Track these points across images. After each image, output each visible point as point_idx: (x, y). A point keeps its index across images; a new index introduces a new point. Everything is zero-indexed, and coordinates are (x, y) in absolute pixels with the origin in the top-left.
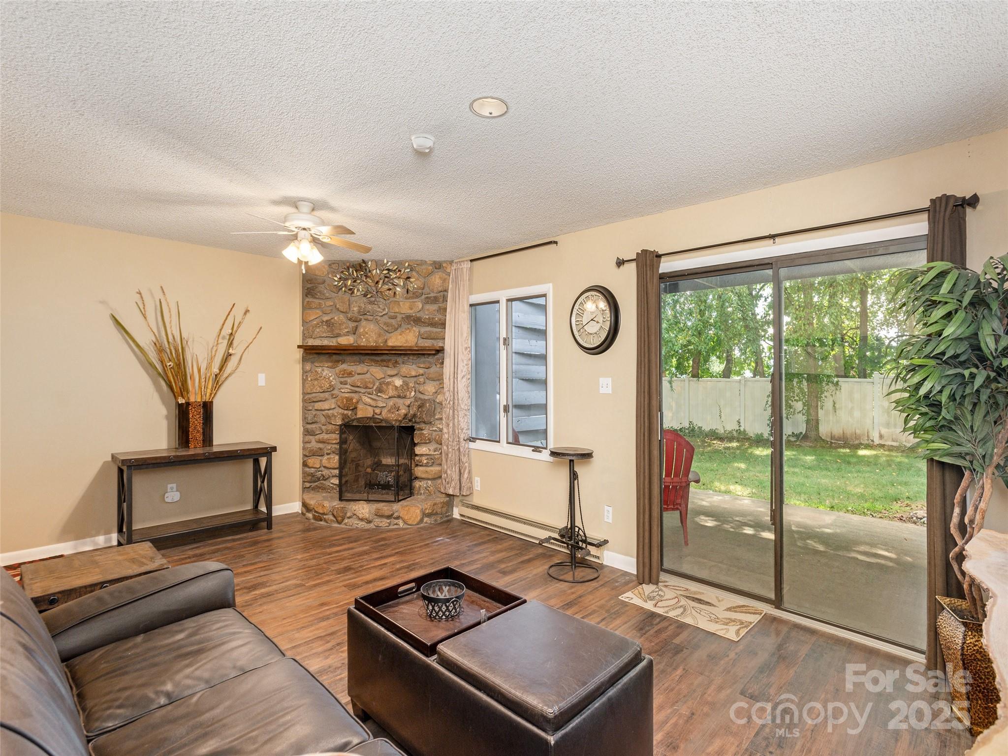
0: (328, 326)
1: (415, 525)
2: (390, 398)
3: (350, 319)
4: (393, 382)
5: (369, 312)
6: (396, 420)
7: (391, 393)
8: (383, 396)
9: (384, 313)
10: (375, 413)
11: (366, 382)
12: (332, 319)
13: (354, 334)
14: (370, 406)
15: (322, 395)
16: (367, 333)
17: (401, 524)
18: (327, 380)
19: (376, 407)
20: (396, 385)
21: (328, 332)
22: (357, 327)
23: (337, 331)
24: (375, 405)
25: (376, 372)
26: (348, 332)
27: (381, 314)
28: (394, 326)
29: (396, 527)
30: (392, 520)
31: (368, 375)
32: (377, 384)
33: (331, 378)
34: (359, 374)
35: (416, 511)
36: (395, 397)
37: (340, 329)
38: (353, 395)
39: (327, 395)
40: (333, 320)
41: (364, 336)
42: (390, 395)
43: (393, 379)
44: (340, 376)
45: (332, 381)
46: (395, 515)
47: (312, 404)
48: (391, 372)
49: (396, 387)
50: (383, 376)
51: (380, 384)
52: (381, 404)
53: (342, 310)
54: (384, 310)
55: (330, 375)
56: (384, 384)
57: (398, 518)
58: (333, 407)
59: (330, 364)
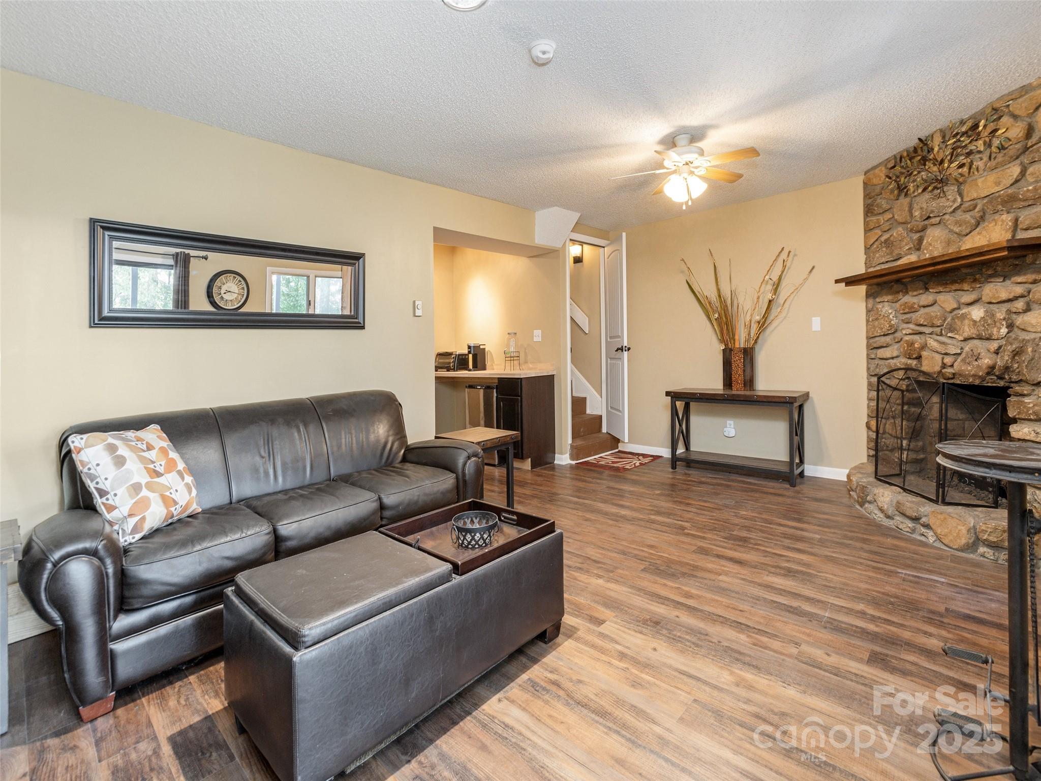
0: (887, 247)
1: (956, 549)
2: (965, 340)
3: (911, 230)
4: (970, 314)
5: (932, 212)
6: (974, 376)
7: (967, 331)
8: (957, 336)
9: (955, 205)
10: (944, 366)
11: (931, 317)
12: (891, 236)
13: (919, 249)
14: (937, 352)
15: (883, 339)
16: (930, 244)
17: (931, 539)
18: (886, 319)
19: (946, 354)
20: (974, 318)
21: (888, 254)
22: (920, 240)
23: (896, 252)
24: (943, 352)
25: (946, 300)
26: (909, 249)
27: (951, 210)
28: (969, 222)
29: (922, 538)
30: (918, 526)
31: (935, 308)
32: (949, 319)
33: (891, 316)
34: (924, 307)
35: (959, 527)
36: (973, 338)
37: (900, 248)
38: (916, 337)
39: (888, 339)
40: (892, 238)
41: (927, 250)
42: (966, 335)
43: (971, 308)
44: (901, 312)
45: (891, 320)
46: (924, 520)
47: (874, 351)
48: (967, 298)
49: (975, 322)
50: (955, 306)
51: (953, 319)
52: (953, 350)
53: (901, 221)
54: (955, 201)
55: (890, 311)
56: (958, 317)
57: (927, 526)
58: (895, 354)
59: (890, 297)
